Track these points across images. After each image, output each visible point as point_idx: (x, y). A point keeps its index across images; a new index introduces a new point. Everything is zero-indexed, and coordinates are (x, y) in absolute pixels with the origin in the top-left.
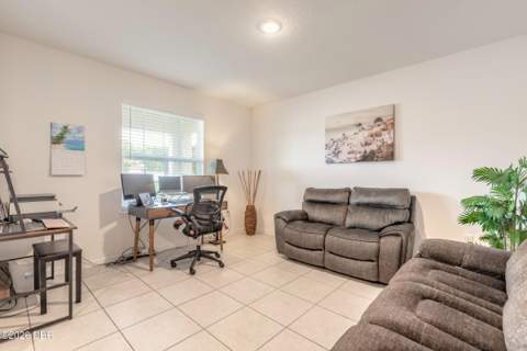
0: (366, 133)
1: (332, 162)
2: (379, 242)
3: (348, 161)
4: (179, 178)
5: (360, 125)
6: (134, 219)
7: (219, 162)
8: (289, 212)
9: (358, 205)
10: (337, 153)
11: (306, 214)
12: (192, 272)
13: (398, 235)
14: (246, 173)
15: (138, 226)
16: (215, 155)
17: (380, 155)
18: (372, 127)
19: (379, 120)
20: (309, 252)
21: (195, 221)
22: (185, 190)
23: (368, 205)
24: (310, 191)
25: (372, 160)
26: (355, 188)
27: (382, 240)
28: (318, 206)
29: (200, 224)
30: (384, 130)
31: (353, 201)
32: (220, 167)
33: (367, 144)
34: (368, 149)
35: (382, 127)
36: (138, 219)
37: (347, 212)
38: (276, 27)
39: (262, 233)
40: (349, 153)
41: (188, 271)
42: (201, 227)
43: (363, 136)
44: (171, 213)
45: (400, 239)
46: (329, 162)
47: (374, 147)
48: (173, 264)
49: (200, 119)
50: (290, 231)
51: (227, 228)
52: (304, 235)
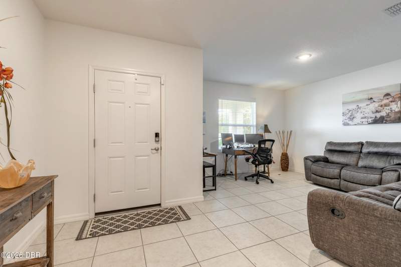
0: (376, 105)
1: (348, 124)
2: (381, 175)
3: (362, 123)
4: (243, 135)
5: (371, 98)
6: (225, 155)
7: (266, 126)
8: (314, 157)
9: (369, 153)
10: (352, 118)
11: (327, 158)
12: (258, 183)
13: (396, 171)
14: (281, 132)
15: (227, 159)
16: (262, 122)
17: (388, 119)
18: (382, 100)
19: (388, 95)
20: (329, 180)
21: (259, 157)
22: (247, 142)
23: (376, 154)
24: (330, 143)
25: (382, 122)
26: (367, 142)
27: (384, 174)
28: (336, 153)
29: (262, 159)
30: (392, 102)
31: (365, 150)
32: (266, 129)
33: (377, 111)
34: (378, 115)
35: (391, 99)
36: (227, 155)
37: (359, 158)
38: (308, 56)
39: (293, 171)
40: (362, 118)
41: (255, 182)
42: (262, 161)
43: (373, 106)
44: (245, 152)
45: (398, 173)
46: (345, 124)
47: (383, 114)
48: (246, 179)
49: (254, 102)
50: (315, 167)
51: (274, 163)
52: (325, 169)
